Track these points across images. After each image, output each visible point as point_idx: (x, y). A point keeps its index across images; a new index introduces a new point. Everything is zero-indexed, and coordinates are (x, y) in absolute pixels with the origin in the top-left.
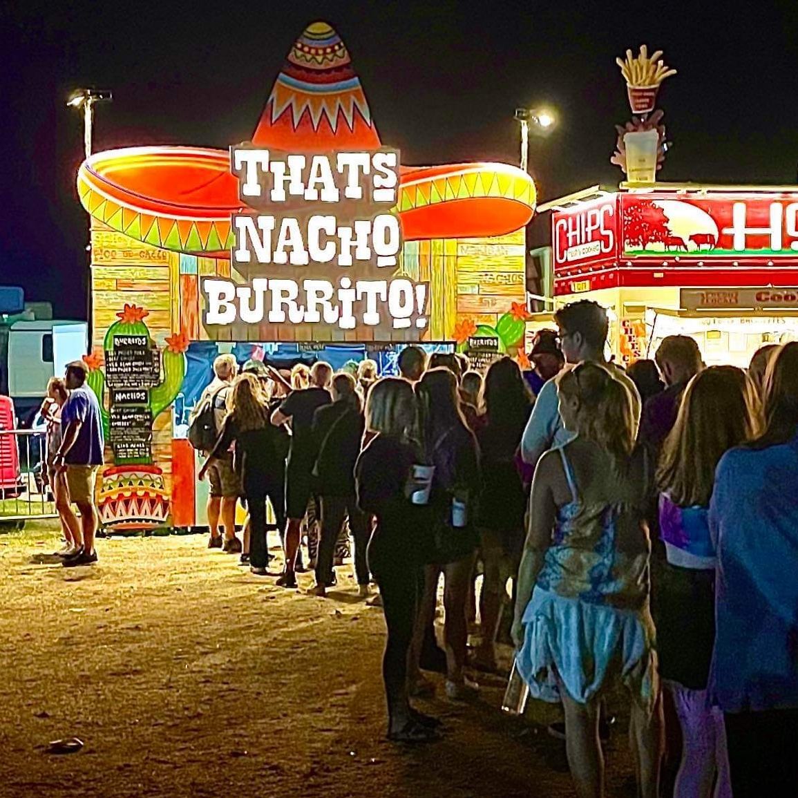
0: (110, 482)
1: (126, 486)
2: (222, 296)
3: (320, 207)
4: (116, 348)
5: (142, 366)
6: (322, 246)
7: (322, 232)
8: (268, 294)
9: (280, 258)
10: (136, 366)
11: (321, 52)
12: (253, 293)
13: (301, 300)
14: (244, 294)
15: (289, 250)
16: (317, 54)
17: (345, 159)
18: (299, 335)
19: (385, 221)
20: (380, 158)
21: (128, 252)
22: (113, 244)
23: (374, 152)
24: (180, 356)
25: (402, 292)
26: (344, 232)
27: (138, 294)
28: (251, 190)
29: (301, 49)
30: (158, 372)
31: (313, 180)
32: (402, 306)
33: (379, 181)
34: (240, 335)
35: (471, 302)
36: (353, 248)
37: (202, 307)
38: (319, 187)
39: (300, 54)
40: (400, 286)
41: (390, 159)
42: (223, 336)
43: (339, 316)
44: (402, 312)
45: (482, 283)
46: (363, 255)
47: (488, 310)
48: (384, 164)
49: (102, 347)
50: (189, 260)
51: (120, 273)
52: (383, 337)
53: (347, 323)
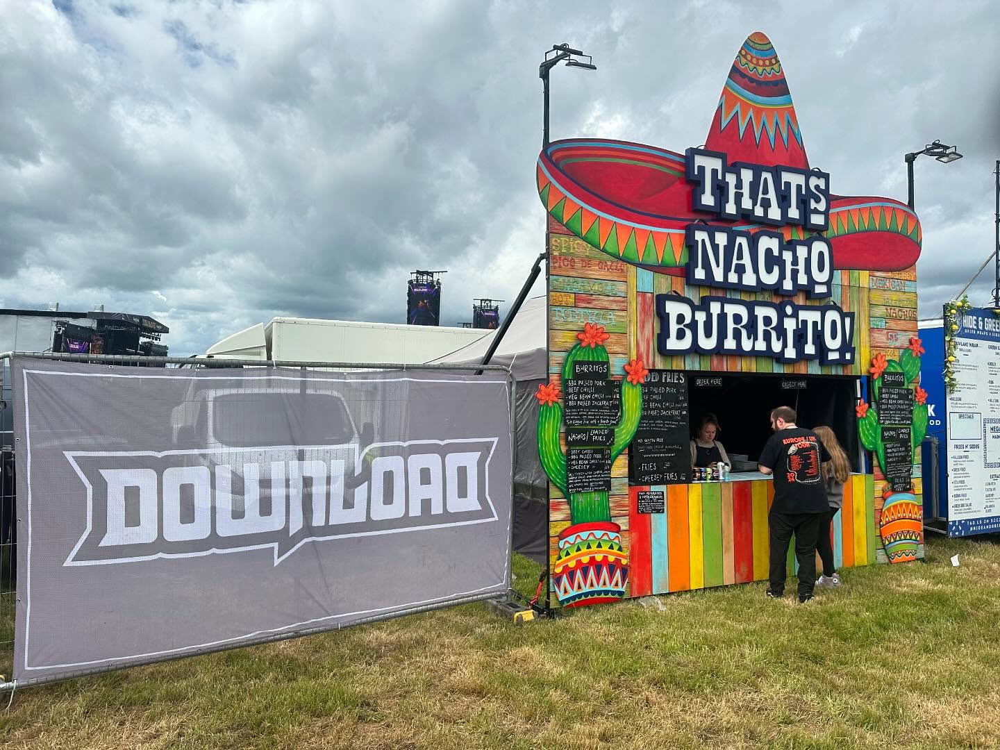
0: (567, 545)
1: (584, 550)
2: (681, 318)
3: (769, 227)
4: (577, 377)
5: (601, 400)
6: (769, 270)
7: (769, 251)
8: (722, 317)
9: (733, 278)
10: (596, 399)
11: (761, 63)
12: (709, 316)
13: (752, 328)
14: (701, 317)
15: (741, 270)
16: (758, 64)
17: (786, 177)
18: (745, 366)
19: (819, 247)
20: (813, 182)
21: (587, 261)
22: (572, 251)
23: (808, 173)
24: (639, 388)
25: (834, 323)
26: (787, 256)
27: (596, 312)
28: (708, 199)
29: (745, 57)
30: (617, 407)
31: (761, 196)
32: (834, 336)
33: (813, 205)
34: (693, 364)
35: (881, 338)
36: (795, 273)
37: (657, 331)
38: (766, 204)
39: (744, 61)
40: (832, 315)
41: (821, 183)
42: (677, 364)
43: (785, 345)
44: (833, 344)
45: (888, 317)
46: (802, 279)
47: (893, 344)
48: (817, 187)
49: (561, 375)
50: (647, 276)
51: (579, 287)
52: (814, 369)
53: (790, 353)
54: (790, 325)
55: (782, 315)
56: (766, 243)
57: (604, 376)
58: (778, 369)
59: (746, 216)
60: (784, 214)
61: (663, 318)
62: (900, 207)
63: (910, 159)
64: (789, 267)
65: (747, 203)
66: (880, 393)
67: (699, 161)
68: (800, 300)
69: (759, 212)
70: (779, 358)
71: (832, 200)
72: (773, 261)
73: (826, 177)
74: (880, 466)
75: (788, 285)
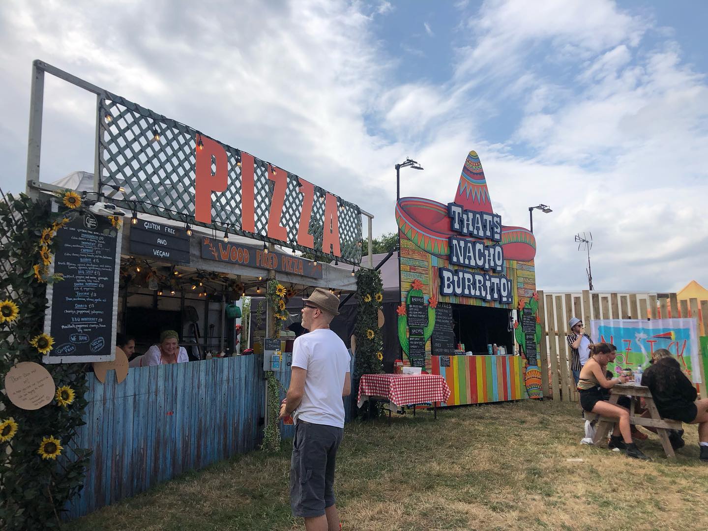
2: (449, 279)
3: (479, 239)
4: (412, 303)
5: (421, 314)
6: (480, 259)
7: (480, 250)
8: (464, 279)
9: (467, 262)
10: (419, 314)
11: (474, 164)
12: (459, 278)
13: (474, 284)
14: (456, 278)
15: (469, 258)
17: (485, 217)
18: (472, 302)
19: (498, 249)
20: (496, 219)
21: (413, 251)
22: (408, 246)
23: (493, 216)
24: (434, 310)
25: (504, 284)
26: (486, 252)
27: (418, 274)
28: (457, 226)
29: (468, 161)
30: (427, 318)
31: (476, 225)
32: (504, 291)
33: (496, 230)
34: (453, 300)
35: (522, 292)
36: (489, 260)
37: (439, 284)
38: (478, 229)
39: (468, 164)
40: (504, 281)
41: (498, 220)
42: (447, 300)
43: (486, 294)
44: (504, 294)
45: (525, 283)
46: (492, 264)
47: (527, 295)
48: (496, 222)
49: (406, 302)
50: (435, 258)
51: (411, 263)
52: (497, 305)
53: (489, 297)
54: (488, 284)
55: (485, 280)
56: (479, 246)
57: (422, 304)
58: (484, 305)
59: (471, 234)
60: (485, 233)
61: (442, 278)
62: (527, 231)
63: (531, 209)
64: (487, 258)
65: (471, 228)
66: (523, 318)
67: (454, 208)
68: (491, 273)
69: (475, 232)
70: (484, 300)
71: (503, 228)
72: (482, 255)
73: (500, 217)
74: (524, 352)
75: (487, 266)
